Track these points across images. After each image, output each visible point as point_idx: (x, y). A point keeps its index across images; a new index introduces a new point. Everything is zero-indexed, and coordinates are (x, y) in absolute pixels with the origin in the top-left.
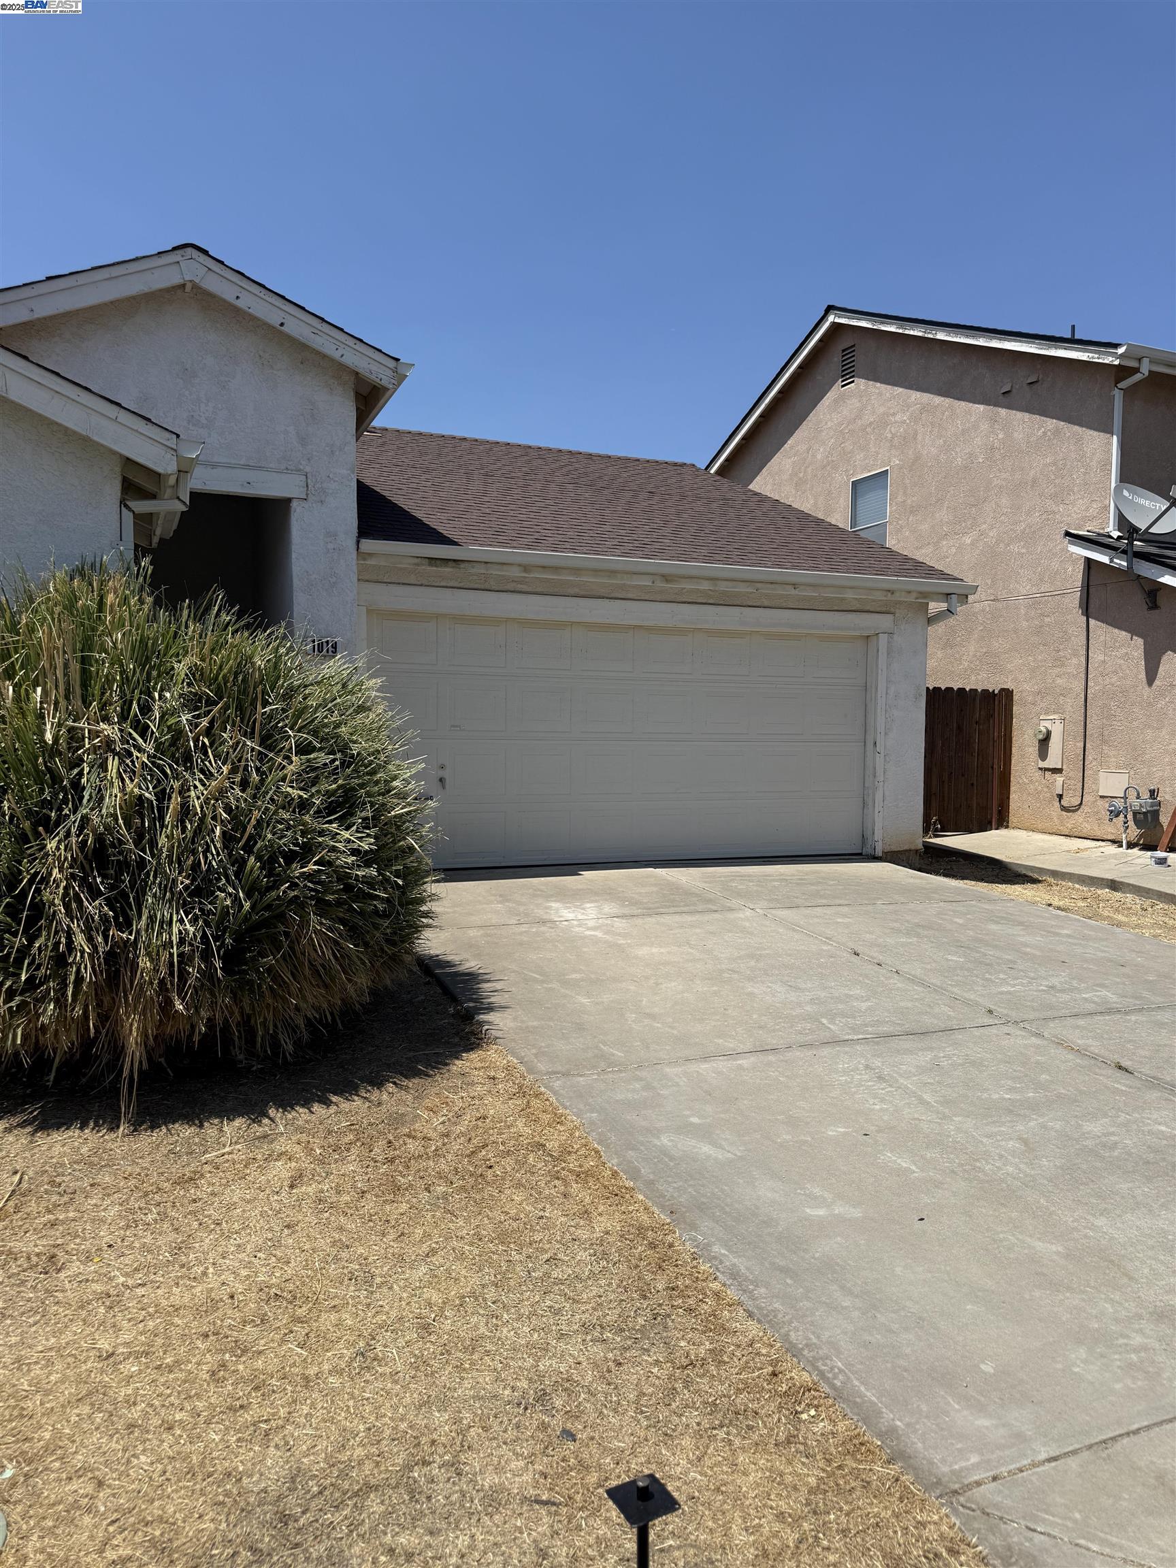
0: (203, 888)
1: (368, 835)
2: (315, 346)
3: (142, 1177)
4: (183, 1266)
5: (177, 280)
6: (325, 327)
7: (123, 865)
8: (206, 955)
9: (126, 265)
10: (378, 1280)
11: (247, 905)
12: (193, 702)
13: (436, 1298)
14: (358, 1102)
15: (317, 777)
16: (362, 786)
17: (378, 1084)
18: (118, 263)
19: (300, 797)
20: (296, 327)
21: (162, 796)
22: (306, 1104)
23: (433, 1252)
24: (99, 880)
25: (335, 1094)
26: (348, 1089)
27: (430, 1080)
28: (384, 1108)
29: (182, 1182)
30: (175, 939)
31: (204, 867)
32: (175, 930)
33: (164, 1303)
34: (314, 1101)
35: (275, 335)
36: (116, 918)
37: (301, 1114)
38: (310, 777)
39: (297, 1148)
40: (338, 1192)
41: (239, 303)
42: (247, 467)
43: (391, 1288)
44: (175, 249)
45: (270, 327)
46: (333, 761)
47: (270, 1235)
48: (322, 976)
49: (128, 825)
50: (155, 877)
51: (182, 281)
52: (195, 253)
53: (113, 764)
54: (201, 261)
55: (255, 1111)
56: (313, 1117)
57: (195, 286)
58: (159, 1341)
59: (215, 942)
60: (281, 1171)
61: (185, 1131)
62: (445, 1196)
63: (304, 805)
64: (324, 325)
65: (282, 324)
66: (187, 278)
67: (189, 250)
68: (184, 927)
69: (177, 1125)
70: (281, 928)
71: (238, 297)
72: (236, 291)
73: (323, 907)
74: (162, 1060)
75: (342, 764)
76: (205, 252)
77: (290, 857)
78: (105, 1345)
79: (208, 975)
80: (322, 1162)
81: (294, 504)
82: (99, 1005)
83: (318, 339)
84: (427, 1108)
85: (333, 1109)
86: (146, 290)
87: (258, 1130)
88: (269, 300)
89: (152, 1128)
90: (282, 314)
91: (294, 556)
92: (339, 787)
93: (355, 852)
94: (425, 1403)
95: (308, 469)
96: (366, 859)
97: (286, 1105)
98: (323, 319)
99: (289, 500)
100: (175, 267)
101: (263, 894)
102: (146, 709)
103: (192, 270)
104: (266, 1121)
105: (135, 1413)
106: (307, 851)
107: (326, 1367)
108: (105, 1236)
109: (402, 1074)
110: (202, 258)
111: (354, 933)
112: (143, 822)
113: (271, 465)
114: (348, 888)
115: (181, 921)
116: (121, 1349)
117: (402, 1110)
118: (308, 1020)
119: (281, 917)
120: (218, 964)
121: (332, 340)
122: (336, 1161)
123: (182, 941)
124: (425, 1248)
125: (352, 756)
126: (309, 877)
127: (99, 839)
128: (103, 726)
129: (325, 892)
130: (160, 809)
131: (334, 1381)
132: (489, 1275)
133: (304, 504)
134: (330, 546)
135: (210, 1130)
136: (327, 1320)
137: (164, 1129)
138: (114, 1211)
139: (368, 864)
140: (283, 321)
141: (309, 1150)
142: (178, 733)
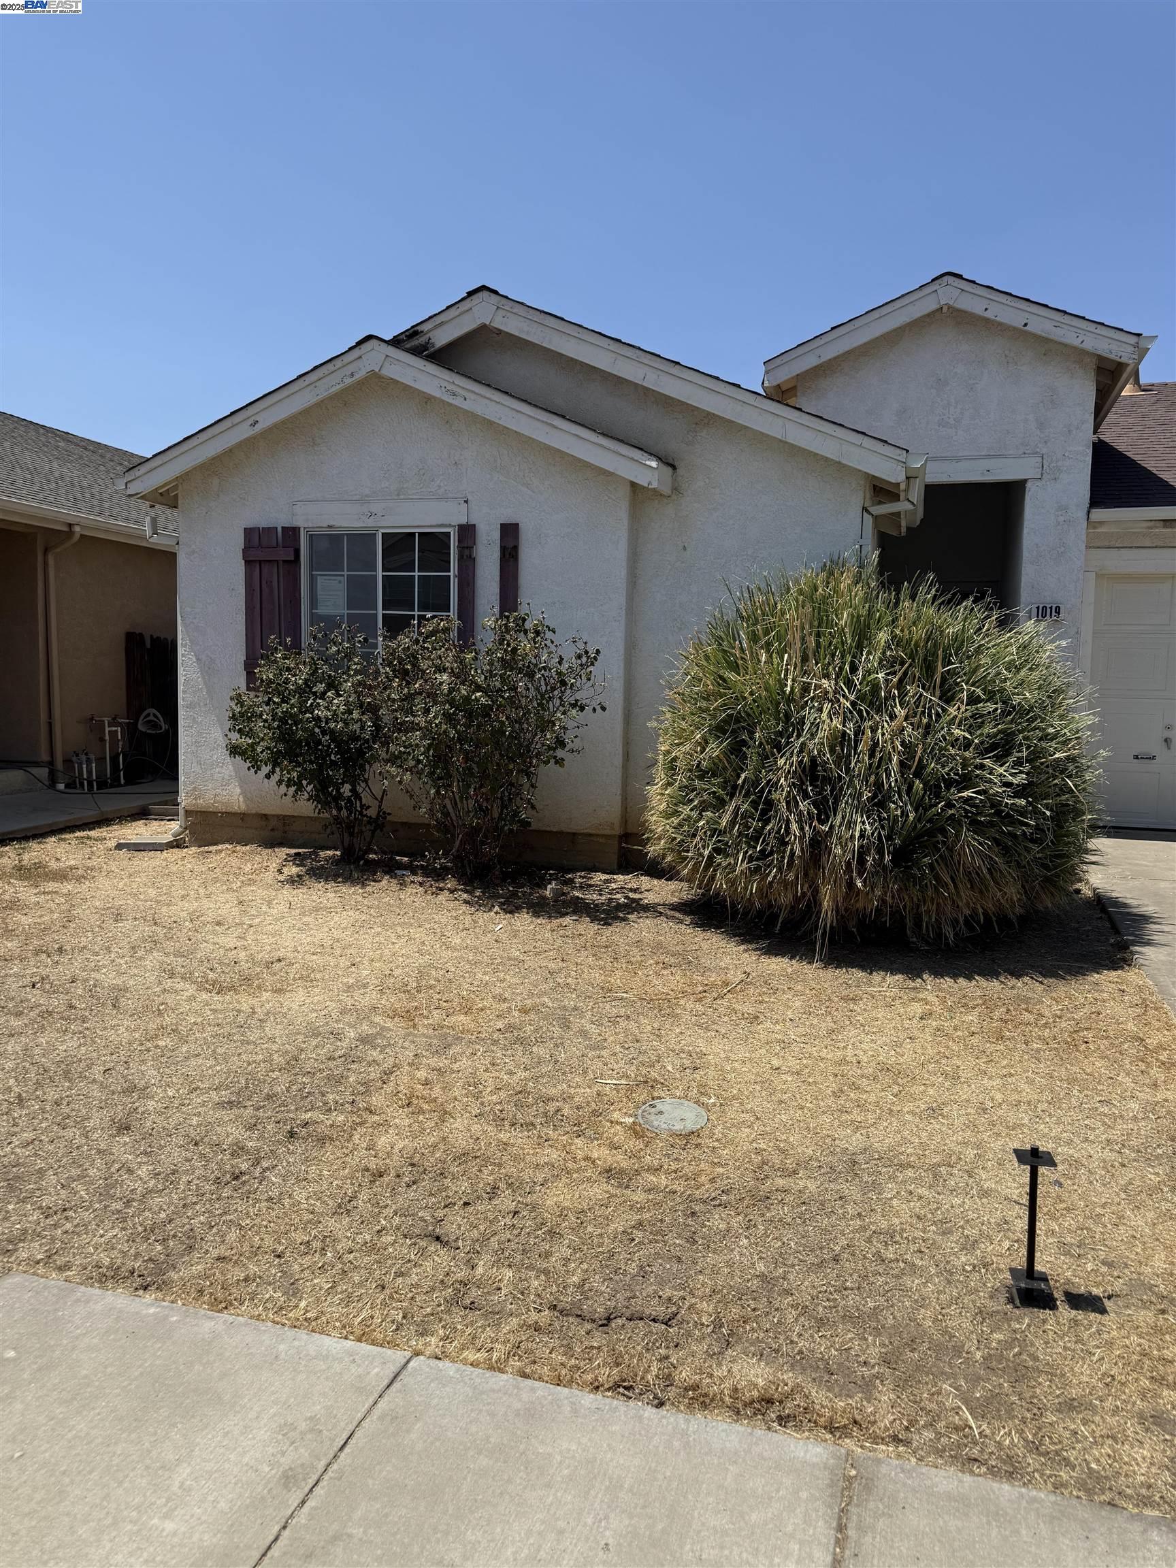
0: (880, 800)
1: (1021, 772)
2: (1056, 338)
3: (822, 991)
4: (832, 1040)
5: (934, 307)
6: (1067, 319)
7: (827, 780)
8: (880, 851)
9: (893, 304)
10: (962, 1080)
11: (912, 816)
12: (890, 664)
13: (999, 1096)
14: (995, 983)
15: (983, 723)
16: (1020, 732)
17: (1018, 976)
18: (887, 303)
19: (965, 738)
20: (1040, 325)
21: (859, 732)
22: (955, 976)
23: (1011, 1075)
24: (810, 788)
25: (979, 975)
26: (990, 973)
27: (1064, 982)
28: (1015, 992)
29: (846, 999)
30: (857, 834)
31: (886, 787)
32: (858, 828)
33: (815, 1054)
34: (960, 976)
35: (1021, 335)
36: (819, 815)
37: (948, 982)
38: (975, 722)
39: (936, 999)
40: (955, 1030)
41: (988, 315)
42: (988, 456)
43: (969, 1086)
44: (933, 280)
45: (1015, 329)
46: (996, 709)
47: (895, 1039)
48: (975, 881)
49: (832, 751)
50: (848, 789)
51: (938, 306)
52: (950, 279)
53: (827, 707)
54: (955, 284)
55: (913, 972)
56: (956, 985)
57: (950, 307)
58: (807, 1070)
59: (887, 841)
60: (918, 1008)
61: (859, 974)
62: (1038, 1051)
63: (967, 745)
64: (1066, 317)
65: (1026, 325)
66: (942, 303)
67: (946, 278)
68: (863, 825)
69: (854, 970)
70: (940, 837)
71: (986, 309)
72: (985, 304)
73: (976, 826)
74: (854, 930)
75: (1003, 712)
76: (960, 277)
77: (949, 783)
78: (776, 1063)
79: (879, 863)
80: (950, 1009)
81: (1029, 485)
82: (806, 875)
83: (1059, 332)
84: (1052, 998)
85: (974, 983)
86: (908, 320)
87: (912, 984)
88: (1013, 304)
89: (836, 968)
90: (1027, 315)
91: (1025, 531)
92: (1000, 732)
93: (1008, 784)
94: (965, 1144)
95: (1044, 451)
96: (1020, 792)
97: (938, 973)
98: (1065, 312)
99: (1025, 481)
100: (934, 295)
101: (926, 810)
102: (854, 669)
103: (948, 295)
104: (920, 980)
105: (785, 1097)
106: (966, 781)
107: (906, 1109)
108: (790, 1014)
109: (1041, 973)
110: (957, 282)
111: (1006, 851)
112: (843, 751)
113: (1011, 452)
114: (998, 813)
115: (863, 823)
116: (784, 1068)
117: (1030, 995)
118: (965, 916)
119: (943, 831)
120: (887, 858)
121: (1072, 329)
122: (962, 1013)
123: (862, 836)
124: (1005, 1071)
125: (1014, 707)
126: (968, 800)
127: (813, 760)
128: (824, 681)
129: (978, 814)
130: (856, 742)
131: (909, 1117)
132: (1047, 1096)
133: (1038, 483)
134: (1061, 519)
135: (877, 977)
136: (917, 1089)
137: (844, 970)
138: (798, 1004)
139: (1017, 795)
140: (1026, 321)
141: (943, 1001)
142: (875, 687)
